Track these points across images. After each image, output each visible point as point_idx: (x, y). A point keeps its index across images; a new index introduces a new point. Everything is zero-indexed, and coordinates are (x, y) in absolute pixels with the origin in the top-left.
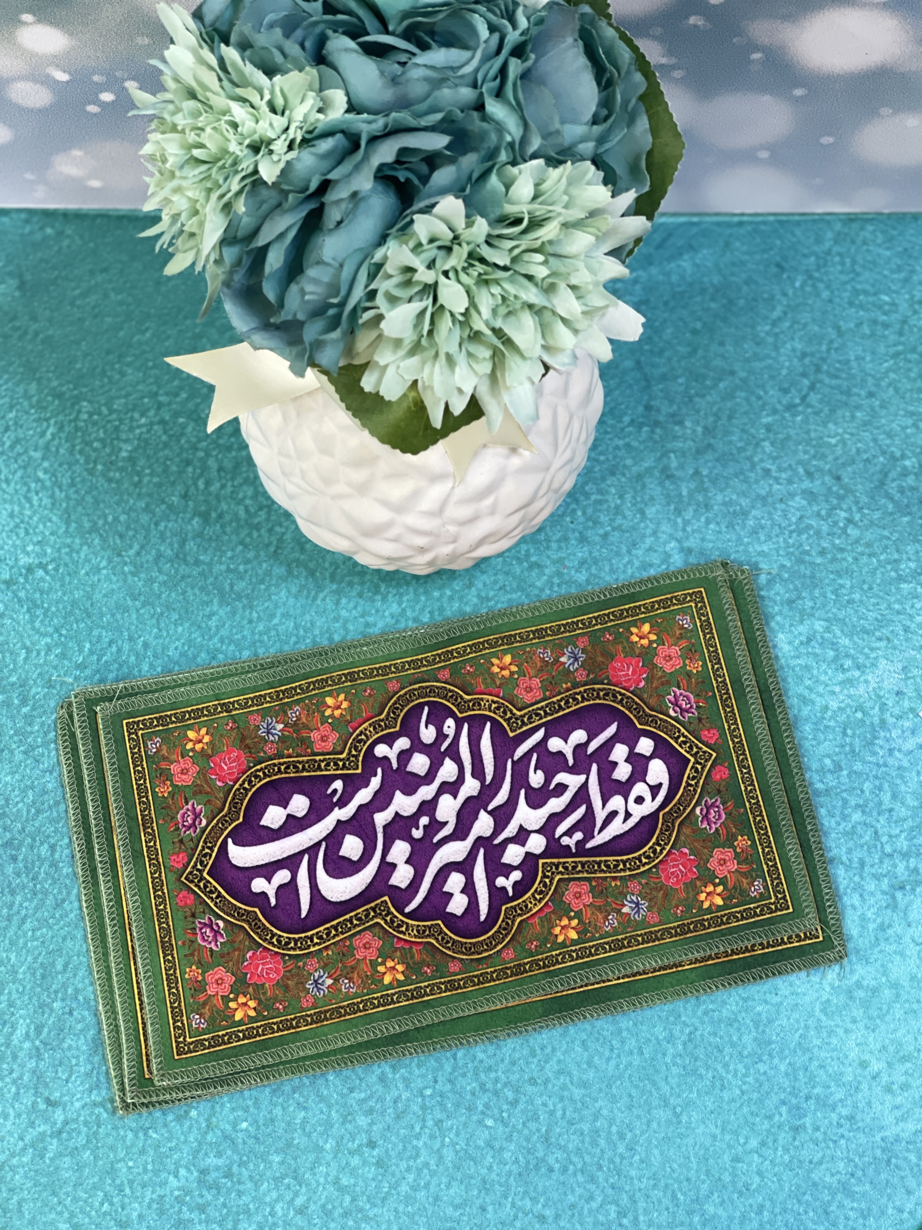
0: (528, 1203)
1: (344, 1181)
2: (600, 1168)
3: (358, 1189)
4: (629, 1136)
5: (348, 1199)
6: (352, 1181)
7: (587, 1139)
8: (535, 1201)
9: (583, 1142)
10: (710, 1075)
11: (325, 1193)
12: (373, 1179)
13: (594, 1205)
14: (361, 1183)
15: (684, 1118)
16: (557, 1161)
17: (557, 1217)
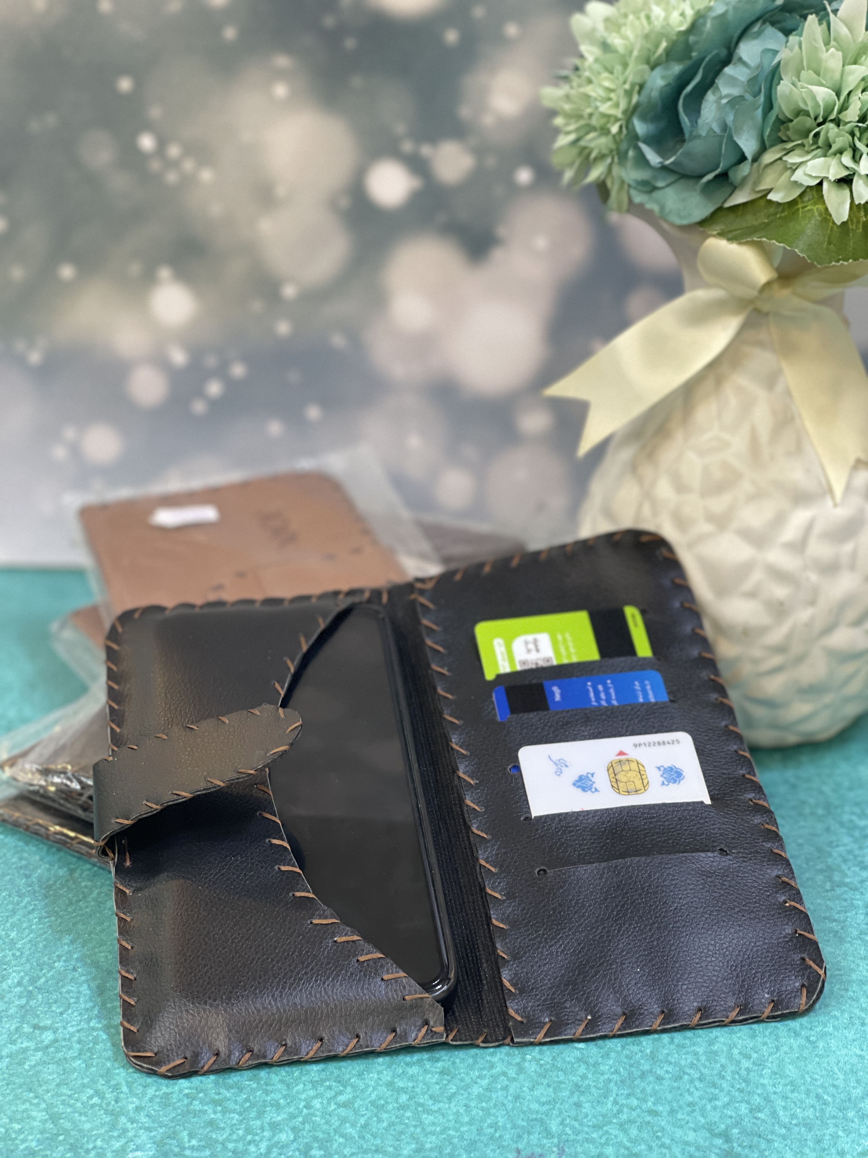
0: (635, 1102)
1: (401, 1084)
2: (723, 1078)
3: (418, 1090)
4: (755, 1056)
5: (404, 1098)
6: (410, 1084)
7: (703, 1058)
8: (645, 1100)
9: (698, 1060)
10: (846, 1015)
11: (375, 1093)
12: (436, 1083)
13: (719, 1103)
14: (421, 1085)
15: (821, 1044)
16: (667, 1072)
17: (672, 1112)
